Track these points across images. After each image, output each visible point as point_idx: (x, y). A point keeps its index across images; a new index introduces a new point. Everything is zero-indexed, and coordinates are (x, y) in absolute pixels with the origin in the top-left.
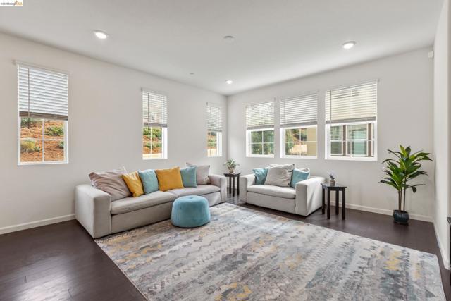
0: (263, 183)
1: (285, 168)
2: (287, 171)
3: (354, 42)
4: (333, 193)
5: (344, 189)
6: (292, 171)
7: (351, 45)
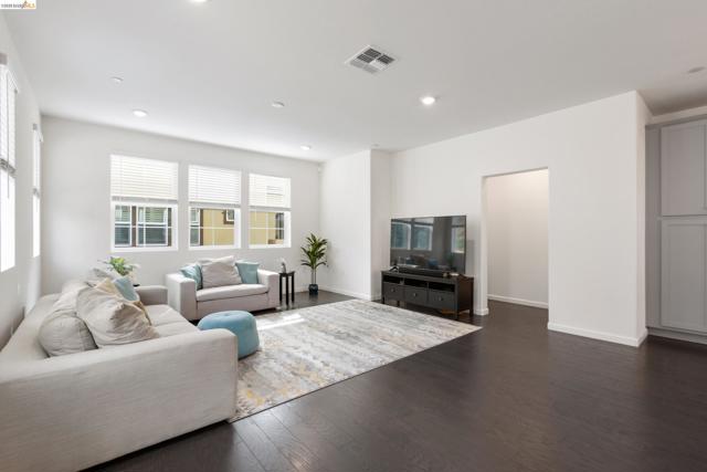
0: (200, 286)
2: (233, 265)
5: (292, 274)
6: (236, 265)
7: (306, 148)
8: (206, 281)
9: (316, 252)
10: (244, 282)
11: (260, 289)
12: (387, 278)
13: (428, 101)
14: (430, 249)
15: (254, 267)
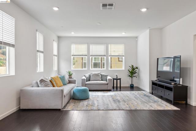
0: (89, 80)
1: (99, 74)
2: (100, 75)
3: (125, 33)
4: (115, 81)
5: (120, 79)
6: (101, 75)
7: (124, 33)
8: (91, 79)
9: (133, 72)
10: (102, 80)
11: (105, 83)
12: (154, 84)
13: (144, 10)
14: (171, 71)
15: (107, 76)
